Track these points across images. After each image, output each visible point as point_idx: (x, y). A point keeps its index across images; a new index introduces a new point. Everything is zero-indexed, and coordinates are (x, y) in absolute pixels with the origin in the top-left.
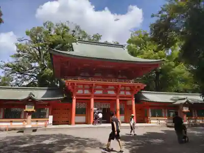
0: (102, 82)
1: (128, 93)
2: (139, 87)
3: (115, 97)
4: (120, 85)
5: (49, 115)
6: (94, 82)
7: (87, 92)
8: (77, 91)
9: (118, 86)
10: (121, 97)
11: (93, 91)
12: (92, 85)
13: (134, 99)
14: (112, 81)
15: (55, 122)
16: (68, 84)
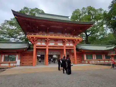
0: (53, 37)
1: (71, 45)
2: (78, 40)
3: (63, 47)
4: (66, 39)
5: (18, 59)
7: (44, 44)
8: (37, 43)
10: (66, 47)
11: (47, 43)
12: (47, 38)
13: (75, 48)
14: (60, 36)
15: (23, 64)
16: (29, 37)
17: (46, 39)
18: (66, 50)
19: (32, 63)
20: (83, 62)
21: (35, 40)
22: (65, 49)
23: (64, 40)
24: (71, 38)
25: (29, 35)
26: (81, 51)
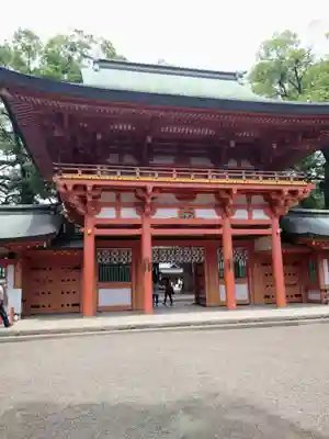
0: (175, 180)
1: (259, 216)
2: (293, 193)
3: (219, 226)
4: (235, 188)
5: (15, 287)
6: (150, 180)
7: (129, 214)
8: (99, 211)
9: (229, 191)
10: (234, 227)
11: (148, 210)
12: (144, 189)
13: (279, 231)
14: (206, 177)
15: (38, 307)
16: (65, 186)
17: (141, 194)
18: (235, 238)
19: (73, 305)
20: (313, 296)
21: (89, 199)
22: (228, 234)
23: (224, 196)
24: (260, 182)
25: (65, 176)
26: (305, 245)
